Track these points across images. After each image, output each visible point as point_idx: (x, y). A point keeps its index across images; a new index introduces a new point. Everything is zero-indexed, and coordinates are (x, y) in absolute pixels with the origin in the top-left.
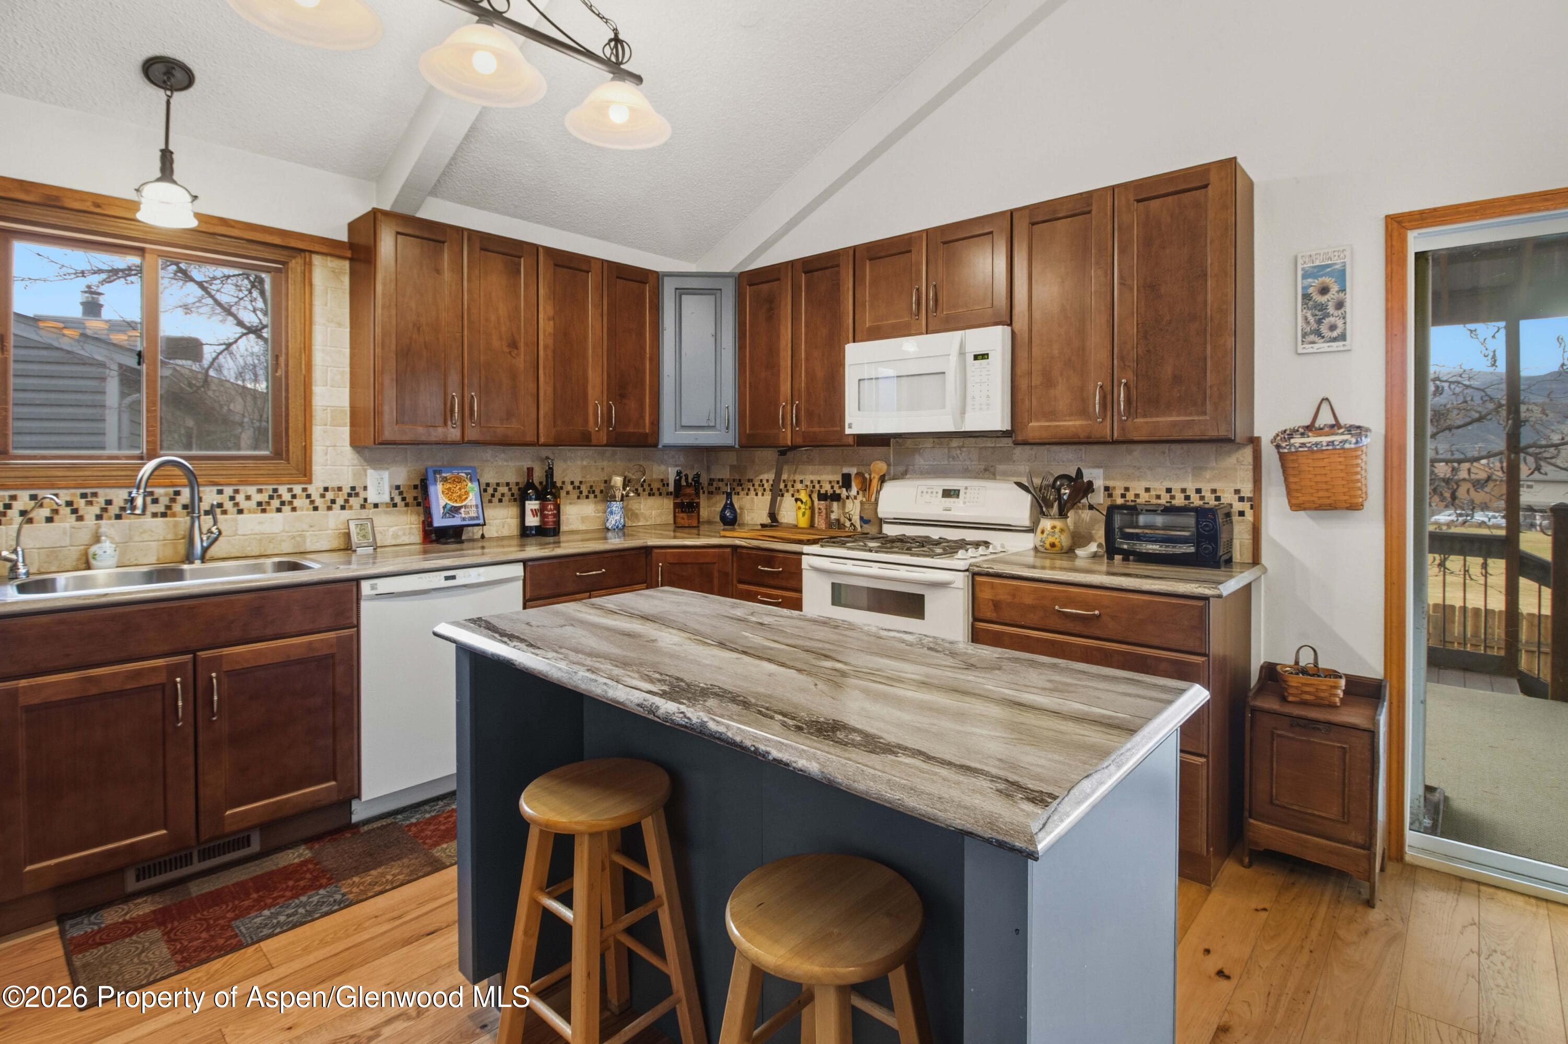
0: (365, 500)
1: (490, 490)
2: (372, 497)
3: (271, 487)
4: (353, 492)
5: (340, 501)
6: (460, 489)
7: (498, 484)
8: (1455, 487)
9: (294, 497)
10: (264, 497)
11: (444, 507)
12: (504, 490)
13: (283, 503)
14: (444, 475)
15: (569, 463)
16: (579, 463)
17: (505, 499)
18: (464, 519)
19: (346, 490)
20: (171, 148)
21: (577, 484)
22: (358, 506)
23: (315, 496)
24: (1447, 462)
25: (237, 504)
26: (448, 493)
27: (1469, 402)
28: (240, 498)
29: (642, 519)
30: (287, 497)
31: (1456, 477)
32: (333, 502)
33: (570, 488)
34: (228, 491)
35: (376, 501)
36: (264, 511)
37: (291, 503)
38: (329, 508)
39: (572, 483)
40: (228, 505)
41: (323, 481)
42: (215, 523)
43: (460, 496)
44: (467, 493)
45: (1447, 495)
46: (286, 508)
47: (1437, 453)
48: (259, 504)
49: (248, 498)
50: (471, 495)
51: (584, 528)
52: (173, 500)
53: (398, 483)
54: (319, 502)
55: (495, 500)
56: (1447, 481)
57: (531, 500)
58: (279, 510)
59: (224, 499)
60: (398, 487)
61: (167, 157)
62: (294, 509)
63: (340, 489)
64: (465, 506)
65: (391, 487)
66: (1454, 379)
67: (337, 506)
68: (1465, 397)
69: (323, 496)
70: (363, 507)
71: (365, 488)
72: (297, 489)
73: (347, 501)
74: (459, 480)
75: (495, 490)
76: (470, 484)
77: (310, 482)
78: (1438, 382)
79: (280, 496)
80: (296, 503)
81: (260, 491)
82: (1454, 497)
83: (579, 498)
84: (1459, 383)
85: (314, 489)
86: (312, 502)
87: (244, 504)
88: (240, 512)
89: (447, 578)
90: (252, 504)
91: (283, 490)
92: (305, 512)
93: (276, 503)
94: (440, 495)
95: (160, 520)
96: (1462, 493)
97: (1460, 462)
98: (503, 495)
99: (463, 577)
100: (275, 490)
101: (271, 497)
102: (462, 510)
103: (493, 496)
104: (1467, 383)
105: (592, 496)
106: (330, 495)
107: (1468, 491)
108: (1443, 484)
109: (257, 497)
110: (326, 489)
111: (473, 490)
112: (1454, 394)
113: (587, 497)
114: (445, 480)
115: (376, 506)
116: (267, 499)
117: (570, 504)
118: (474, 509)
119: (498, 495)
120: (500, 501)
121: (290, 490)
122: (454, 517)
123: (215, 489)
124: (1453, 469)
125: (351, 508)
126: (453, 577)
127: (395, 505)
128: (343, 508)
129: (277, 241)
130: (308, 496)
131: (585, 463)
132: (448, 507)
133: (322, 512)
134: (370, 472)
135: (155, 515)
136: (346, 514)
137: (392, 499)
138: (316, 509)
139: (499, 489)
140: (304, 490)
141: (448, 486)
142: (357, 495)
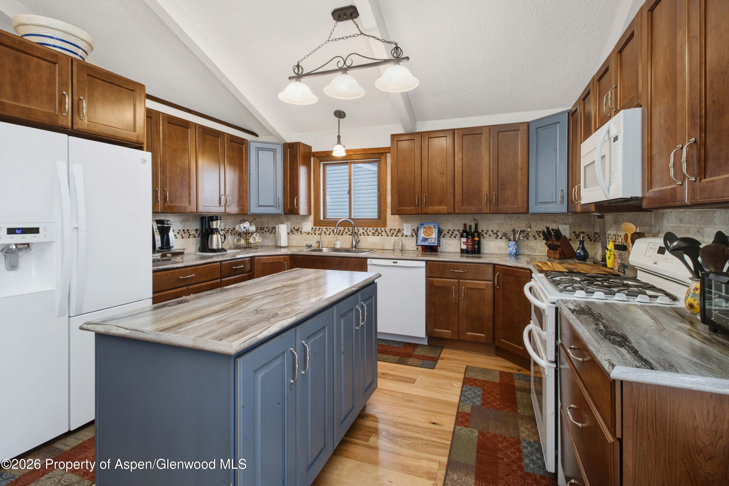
0: (403, 234)
1: (450, 233)
2: (405, 234)
3: (376, 228)
4: (399, 231)
5: (395, 234)
6: (430, 231)
7: (454, 230)
9: (382, 231)
10: (374, 231)
11: (422, 238)
12: (457, 233)
13: (379, 233)
14: (425, 226)
15: (490, 222)
16: (497, 222)
17: (457, 237)
18: (429, 243)
19: (397, 230)
20: (340, 135)
21: (495, 232)
22: (401, 236)
23: (388, 232)
25: (367, 233)
26: (425, 233)
28: (368, 231)
29: (537, 252)
30: (380, 231)
32: (393, 234)
33: (491, 233)
34: (365, 229)
35: (407, 234)
36: (374, 235)
37: (381, 233)
38: (392, 236)
39: (492, 231)
40: (365, 233)
41: (390, 227)
42: (358, 238)
43: (429, 234)
44: (432, 233)
46: (380, 235)
48: (373, 233)
49: (370, 231)
50: (434, 234)
51: (499, 253)
52: (344, 231)
53: (414, 229)
54: (389, 233)
55: (453, 237)
57: (464, 237)
58: (378, 235)
59: (364, 231)
60: (414, 230)
61: (339, 137)
62: (382, 235)
63: (395, 230)
64: (431, 238)
65: (411, 230)
67: (394, 235)
69: (390, 232)
70: (402, 236)
71: (403, 230)
72: (383, 229)
73: (397, 234)
74: (430, 228)
75: (453, 233)
76: (434, 230)
77: (386, 227)
79: (378, 231)
80: (383, 233)
81: (373, 229)
83: (496, 238)
85: (387, 229)
86: (387, 233)
87: (369, 233)
88: (368, 235)
89: (394, 262)
90: (371, 233)
91: (379, 229)
92: (385, 237)
93: (377, 233)
94: (422, 233)
95: (350, 236)
98: (456, 235)
99: (400, 263)
100: (377, 229)
101: (376, 231)
102: (429, 240)
103: (452, 235)
105: (504, 238)
106: (392, 232)
109: (372, 231)
110: (391, 230)
111: (434, 232)
113: (501, 238)
114: (425, 228)
115: (406, 236)
116: (375, 232)
117: (491, 241)
118: (434, 239)
119: (454, 235)
120: (455, 237)
121: (381, 229)
122: (425, 242)
123: (362, 228)
125: (398, 236)
126: (396, 263)
127: (413, 236)
128: (396, 236)
129: (376, 152)
130: (386, 232)
131: (500, 222)
132: (424, 238)
133: (390, 237)
134: (404, 224)
135: (349, 235)
136: (397, 238)
137: (412, 234)
138: (388, 236)
139: (454, 232)
140: (385, 229)
141: (425, 230)
142: (400, 232)
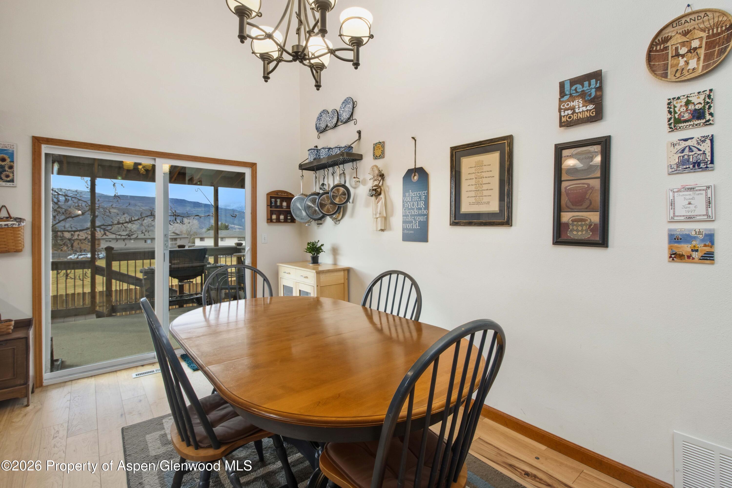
8: (73, 242)
24: (69, 231)
27: (80, 206)
31: (73, 238)
45: (69, 245)
47: (65, 228)
56: (70, 240)
66: (74, 196)
68: (78, 204)
78: (67, 197)
82: (72, 246)
84: (76, 198)
96: (75, 244)
97: (75, 231)
104: (80, 198)
107: (78, 244)
108: (68, 241)
112: (74, 202)
124: (72, 235)
